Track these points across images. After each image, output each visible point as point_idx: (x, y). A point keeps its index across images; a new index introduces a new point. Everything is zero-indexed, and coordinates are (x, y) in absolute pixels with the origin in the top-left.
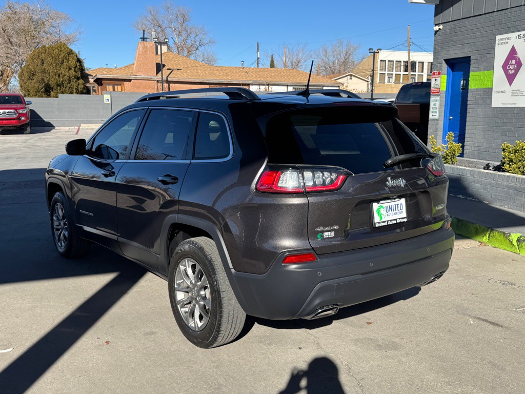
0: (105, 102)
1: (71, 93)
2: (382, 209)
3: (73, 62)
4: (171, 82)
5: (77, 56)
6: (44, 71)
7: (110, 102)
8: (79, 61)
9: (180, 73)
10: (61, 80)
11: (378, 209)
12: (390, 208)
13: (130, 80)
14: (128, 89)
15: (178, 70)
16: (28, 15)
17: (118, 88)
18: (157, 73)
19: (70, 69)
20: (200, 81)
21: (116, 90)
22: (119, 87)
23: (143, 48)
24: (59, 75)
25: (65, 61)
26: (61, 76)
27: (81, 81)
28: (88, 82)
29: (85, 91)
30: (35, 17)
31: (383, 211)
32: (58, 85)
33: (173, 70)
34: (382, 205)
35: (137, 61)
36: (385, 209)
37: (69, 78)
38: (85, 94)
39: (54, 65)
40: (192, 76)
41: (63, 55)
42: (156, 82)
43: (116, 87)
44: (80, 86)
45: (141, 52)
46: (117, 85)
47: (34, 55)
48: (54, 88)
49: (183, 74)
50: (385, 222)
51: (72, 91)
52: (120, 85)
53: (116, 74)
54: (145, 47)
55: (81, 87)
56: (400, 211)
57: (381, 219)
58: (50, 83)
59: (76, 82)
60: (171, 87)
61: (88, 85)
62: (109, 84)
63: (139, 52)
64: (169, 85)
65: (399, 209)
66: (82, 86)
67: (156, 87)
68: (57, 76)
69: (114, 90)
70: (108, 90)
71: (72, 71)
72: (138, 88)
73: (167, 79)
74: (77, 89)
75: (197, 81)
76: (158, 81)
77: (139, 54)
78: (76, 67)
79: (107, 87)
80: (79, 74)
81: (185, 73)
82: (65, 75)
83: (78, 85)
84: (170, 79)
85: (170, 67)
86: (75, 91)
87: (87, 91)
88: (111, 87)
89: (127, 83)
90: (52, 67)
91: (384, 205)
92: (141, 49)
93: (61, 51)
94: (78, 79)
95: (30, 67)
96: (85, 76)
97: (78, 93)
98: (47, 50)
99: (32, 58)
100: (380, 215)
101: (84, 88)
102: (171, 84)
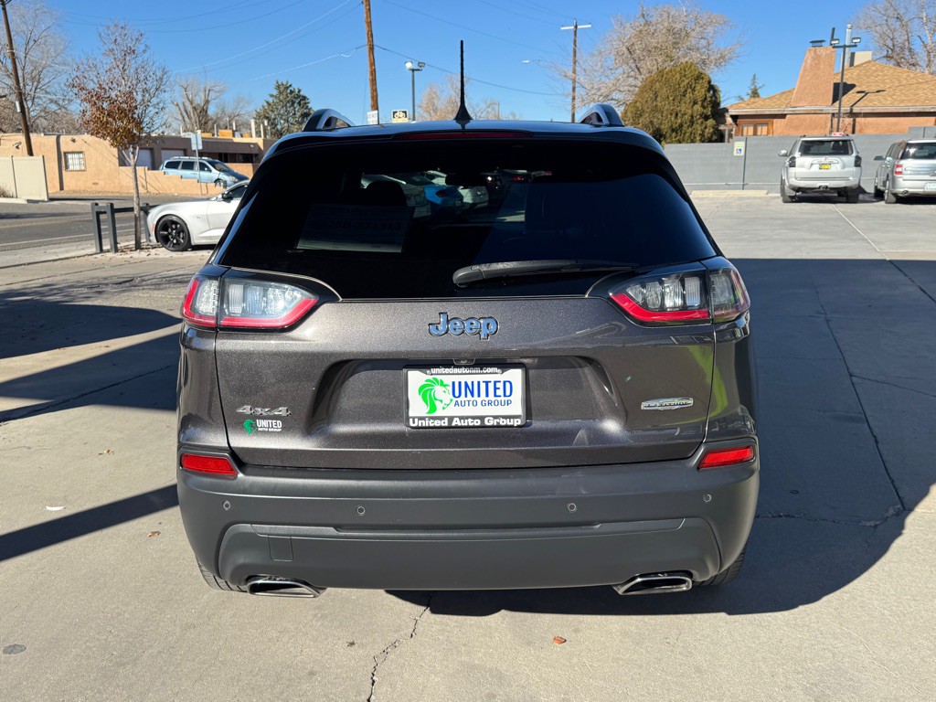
0: (735, 154)
1: (692, 141)
2: (438, 389)
3: (700, 91)
4: (857, 115)
5: (709, 82)
6: (655, 109)
7: (743, 153)
8: (712, 88)
9: (881, 98)
10: (679, 121)
11: (423, 386)
12: (469, 389)
13: (783, 116)
14: (780, 130)
15: (878, 92)
16: (666, 24)
17: (762, 130)
18: (834, 101)
19: (695, 103)
20: (916, 111)
21: (759, 133)
22: (765, 128)
23: (813, 59)
24: (677, 114)
25: (689, 90)
26: (679, 115)
27: (711, 122)
28: (724, 122)
29: (714, 138)
30: (678, 26)
31: (443, 394)
32: (673, 130)
33: (867, 94)
34: (438, 377)
35: (801, 82)
36: (450, 388)
37: (692, 117)
38: (716, 141)
39: (671, 98)
40: (903, 101)
41: (687, 81)
42: (830, 116)
43: (759, 128)
44: (707, 130)
45: (808, 66)
46: (762, 124)
47: (645, 86)
48: (668, 135)
49: (885, 99)
50: (441, 418)
51: (695, 137)
52: (767, 124)
53: (762, 106)
54: (817, 57)
55: (709, 131)
56: (503, 398)
57: (433, 408)
58: (662, 127)
59: (702, 123)
60: (857, 124)
61: (722, 127)
62: (748, 124)
63: (805, 67)
64: (854, 121)
65: (500, 392)
66: (712, 130)
67: (829, 125)
68: (674, 114)
69: (755, 133)
70: (745, 134)
71: (698, 107)
72: (797, 128)
73: (851, 110)
74: (702, 135)
75: (911, 110)
76: (833, 114)
77: (805, 70)
78: (705, 99)
79: (745, 129)
80: (709, 111)
81: (890, 96)
82: (685, 114)
83: (705, 128)
84: (856, 110)
85: (864, 88)
86: (698, 138)
87: (719, 137)
88: (751, 129)
89: (779, 120)
90: (667, 103)
91: (448, 380)
92: (809, 61)
93: (685, 76)
94: (706, 118)
95: (638, 104)
96: (718, 114)
97: (703, 142)
98: (665, 76)
99: (643, 90)
100: (430, 400)
101: (714, 133)
102: (858, 119)
